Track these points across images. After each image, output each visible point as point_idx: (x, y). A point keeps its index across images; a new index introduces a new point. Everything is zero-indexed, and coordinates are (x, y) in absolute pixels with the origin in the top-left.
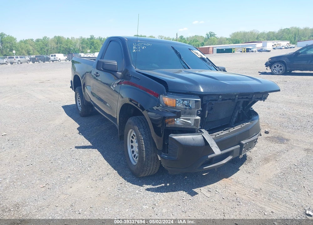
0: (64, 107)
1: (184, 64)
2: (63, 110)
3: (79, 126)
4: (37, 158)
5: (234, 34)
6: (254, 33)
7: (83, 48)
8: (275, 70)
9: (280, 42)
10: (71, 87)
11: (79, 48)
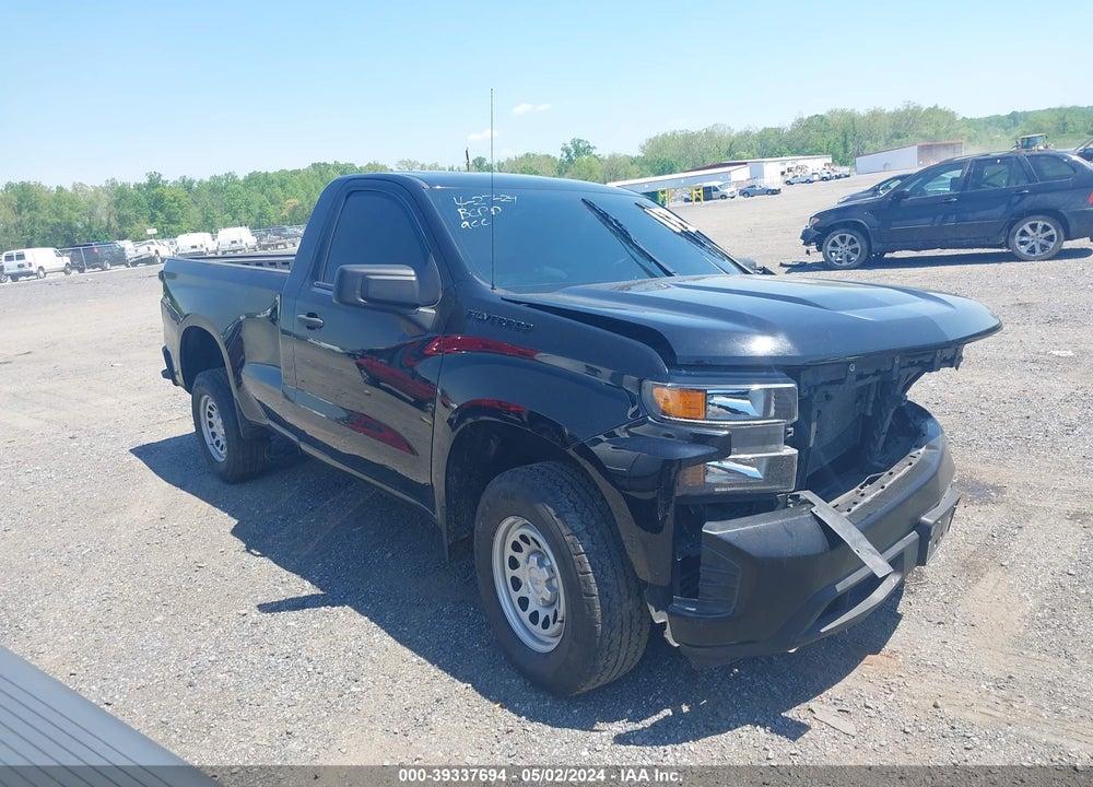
0: (145, 453)
1: (646, 263)
2: (140, 463)
3: (236, 522)
4: (120, 673)
5: (652, 142)
6: (716, 136)
7: (122, 220)
8: (836, 253)
9: (802, 161)
10: (169, 373)
11: (109, 224)
